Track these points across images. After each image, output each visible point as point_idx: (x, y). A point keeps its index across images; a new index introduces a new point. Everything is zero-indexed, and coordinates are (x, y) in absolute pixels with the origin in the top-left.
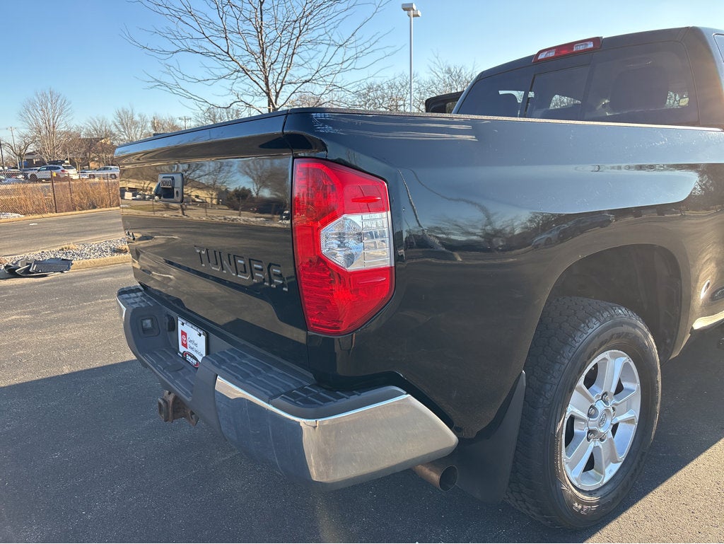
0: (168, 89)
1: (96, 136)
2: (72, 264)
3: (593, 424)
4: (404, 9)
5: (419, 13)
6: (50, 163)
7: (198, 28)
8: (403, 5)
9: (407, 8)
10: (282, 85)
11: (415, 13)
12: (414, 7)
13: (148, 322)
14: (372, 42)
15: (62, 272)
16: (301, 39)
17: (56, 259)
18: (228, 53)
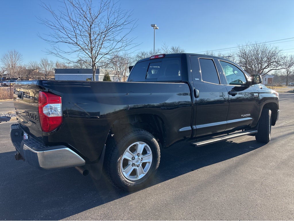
0: (55, 55)
1: (33, 69)
2: (11, 119)
3: (134, 162)
4: (152, 26)
5: (158, 28)
6: (12, 79)
7: (66, 34)
8: (151, 25)
9: (153, 26)
10: (98, 55)
11: (156, 28)
12: (156, 26)
13: (17, 133)
14: (130, 41)
15: (6, 121)
16: (105, 39)
17: (5, 116)
18: (77, 43)
